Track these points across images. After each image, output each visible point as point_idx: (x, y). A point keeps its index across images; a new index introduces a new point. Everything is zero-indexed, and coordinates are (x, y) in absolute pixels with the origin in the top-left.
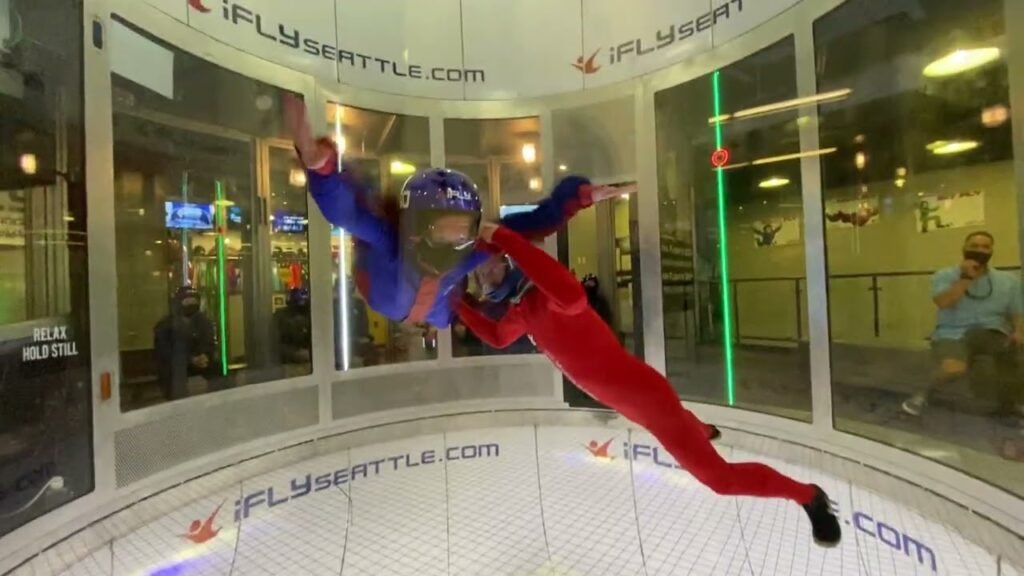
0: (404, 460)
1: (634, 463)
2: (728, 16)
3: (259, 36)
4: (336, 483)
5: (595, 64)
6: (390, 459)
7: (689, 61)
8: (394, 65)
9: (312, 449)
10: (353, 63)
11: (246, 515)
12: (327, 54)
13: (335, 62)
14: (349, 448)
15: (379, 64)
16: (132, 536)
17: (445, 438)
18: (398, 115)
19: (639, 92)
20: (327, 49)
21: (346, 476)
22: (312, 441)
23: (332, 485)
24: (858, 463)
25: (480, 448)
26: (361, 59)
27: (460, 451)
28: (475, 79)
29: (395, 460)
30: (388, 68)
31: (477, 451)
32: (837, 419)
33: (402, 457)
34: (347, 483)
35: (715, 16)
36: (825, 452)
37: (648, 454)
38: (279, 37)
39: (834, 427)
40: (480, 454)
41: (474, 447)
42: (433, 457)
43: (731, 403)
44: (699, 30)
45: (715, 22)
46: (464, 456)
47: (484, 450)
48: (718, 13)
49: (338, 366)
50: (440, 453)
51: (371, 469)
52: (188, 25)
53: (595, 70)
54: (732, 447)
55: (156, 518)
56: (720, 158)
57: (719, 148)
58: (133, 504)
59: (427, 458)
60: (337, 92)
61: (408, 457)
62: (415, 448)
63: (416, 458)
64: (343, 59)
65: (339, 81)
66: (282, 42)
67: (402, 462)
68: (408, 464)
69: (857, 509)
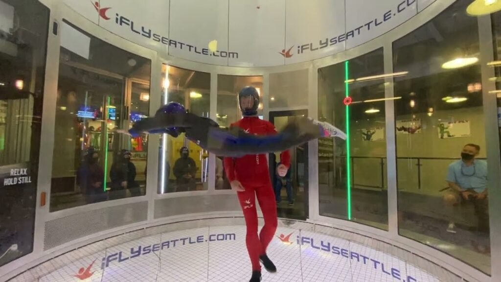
0: (188, 240)
1: (302, 246)
2: (353, 36)
3: (132, 31)
4: (153, 251)
5: (290, 54)
6: (181, 240)
7: (334, 56)
8: (196, 48)
9: (143, 233)
10: (176, 46)
11: (107, 266)
12: (164, 42)
13: (167, 46)
14: (161, 233)
15: (188, 47)
16: (49, 276)
17: (209, 230)
18: (196, 71)
19: (311, 67)
20: (164, 39)
21: (159, 247)
22: (143, 229)
23: (151, 251)
24: (410, 252)
25: (226, 235)
26: (180, 45)
27: (216, 237)
28: (233, 57)
29: (184, 240)
30: (193, 49)
31: (225, 237)
32: (400, 230)
33: (187, 238)
34: (159, 251)
35: (347, 36)
36: (395, 246)
37: (309, 242)
38: (142, 32)
39: (399, 234)
40: (226, 239)
41: (223, 235)
42: (203, 239)
43: (350, 219)
44: (339, 41)
45: (347, 38)
46: (218, 239)
47: (228, 236)
48: (349, 34)
49: (159, 192)
50: (206, 237)
51: (171, 244)
52: (98, 25)
53: (290, 56)
54: (349, 240)
55: (61, 267)
56: (348, 101)
57: (347, 97)
58: (52, 259)
59: (199, 240)
60: (167, 59)
61: (190, 238)
62: (193, 234)
63: (194, 239)
64: (171, 44)
65: (169, 54)
66: (143, 35)
67: (187, 241)
68: (190, 243)
69: (409, 275)
